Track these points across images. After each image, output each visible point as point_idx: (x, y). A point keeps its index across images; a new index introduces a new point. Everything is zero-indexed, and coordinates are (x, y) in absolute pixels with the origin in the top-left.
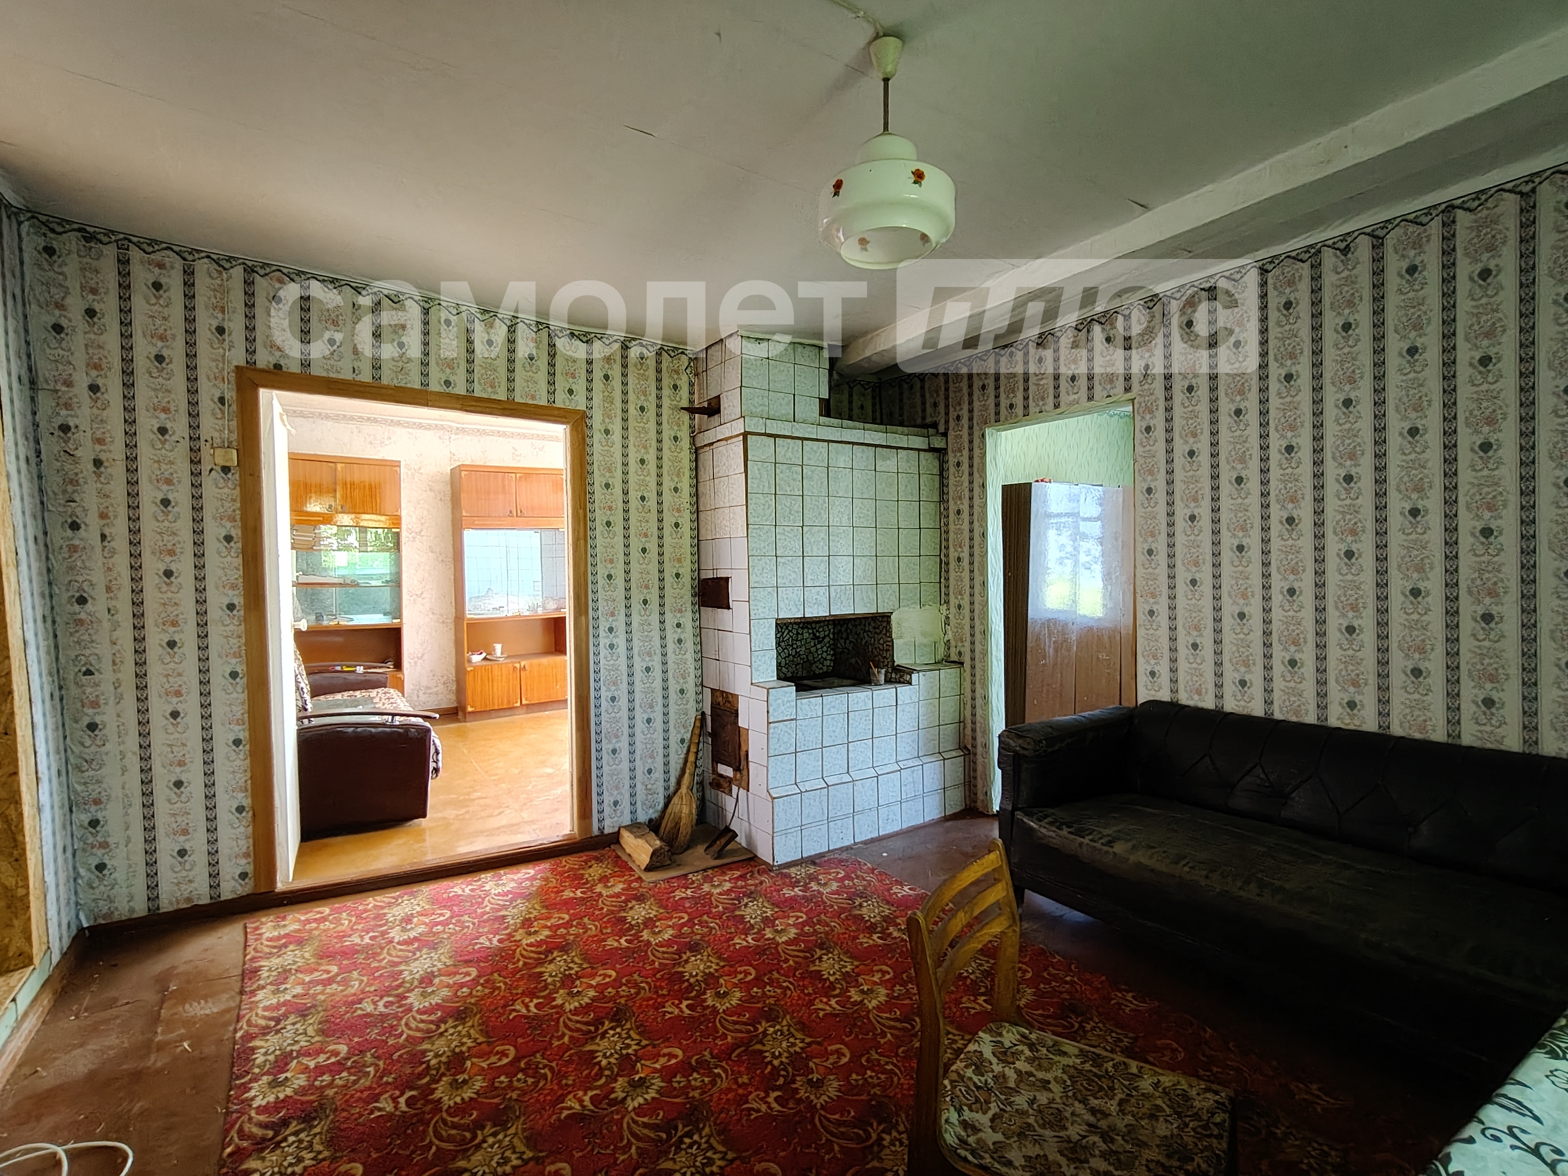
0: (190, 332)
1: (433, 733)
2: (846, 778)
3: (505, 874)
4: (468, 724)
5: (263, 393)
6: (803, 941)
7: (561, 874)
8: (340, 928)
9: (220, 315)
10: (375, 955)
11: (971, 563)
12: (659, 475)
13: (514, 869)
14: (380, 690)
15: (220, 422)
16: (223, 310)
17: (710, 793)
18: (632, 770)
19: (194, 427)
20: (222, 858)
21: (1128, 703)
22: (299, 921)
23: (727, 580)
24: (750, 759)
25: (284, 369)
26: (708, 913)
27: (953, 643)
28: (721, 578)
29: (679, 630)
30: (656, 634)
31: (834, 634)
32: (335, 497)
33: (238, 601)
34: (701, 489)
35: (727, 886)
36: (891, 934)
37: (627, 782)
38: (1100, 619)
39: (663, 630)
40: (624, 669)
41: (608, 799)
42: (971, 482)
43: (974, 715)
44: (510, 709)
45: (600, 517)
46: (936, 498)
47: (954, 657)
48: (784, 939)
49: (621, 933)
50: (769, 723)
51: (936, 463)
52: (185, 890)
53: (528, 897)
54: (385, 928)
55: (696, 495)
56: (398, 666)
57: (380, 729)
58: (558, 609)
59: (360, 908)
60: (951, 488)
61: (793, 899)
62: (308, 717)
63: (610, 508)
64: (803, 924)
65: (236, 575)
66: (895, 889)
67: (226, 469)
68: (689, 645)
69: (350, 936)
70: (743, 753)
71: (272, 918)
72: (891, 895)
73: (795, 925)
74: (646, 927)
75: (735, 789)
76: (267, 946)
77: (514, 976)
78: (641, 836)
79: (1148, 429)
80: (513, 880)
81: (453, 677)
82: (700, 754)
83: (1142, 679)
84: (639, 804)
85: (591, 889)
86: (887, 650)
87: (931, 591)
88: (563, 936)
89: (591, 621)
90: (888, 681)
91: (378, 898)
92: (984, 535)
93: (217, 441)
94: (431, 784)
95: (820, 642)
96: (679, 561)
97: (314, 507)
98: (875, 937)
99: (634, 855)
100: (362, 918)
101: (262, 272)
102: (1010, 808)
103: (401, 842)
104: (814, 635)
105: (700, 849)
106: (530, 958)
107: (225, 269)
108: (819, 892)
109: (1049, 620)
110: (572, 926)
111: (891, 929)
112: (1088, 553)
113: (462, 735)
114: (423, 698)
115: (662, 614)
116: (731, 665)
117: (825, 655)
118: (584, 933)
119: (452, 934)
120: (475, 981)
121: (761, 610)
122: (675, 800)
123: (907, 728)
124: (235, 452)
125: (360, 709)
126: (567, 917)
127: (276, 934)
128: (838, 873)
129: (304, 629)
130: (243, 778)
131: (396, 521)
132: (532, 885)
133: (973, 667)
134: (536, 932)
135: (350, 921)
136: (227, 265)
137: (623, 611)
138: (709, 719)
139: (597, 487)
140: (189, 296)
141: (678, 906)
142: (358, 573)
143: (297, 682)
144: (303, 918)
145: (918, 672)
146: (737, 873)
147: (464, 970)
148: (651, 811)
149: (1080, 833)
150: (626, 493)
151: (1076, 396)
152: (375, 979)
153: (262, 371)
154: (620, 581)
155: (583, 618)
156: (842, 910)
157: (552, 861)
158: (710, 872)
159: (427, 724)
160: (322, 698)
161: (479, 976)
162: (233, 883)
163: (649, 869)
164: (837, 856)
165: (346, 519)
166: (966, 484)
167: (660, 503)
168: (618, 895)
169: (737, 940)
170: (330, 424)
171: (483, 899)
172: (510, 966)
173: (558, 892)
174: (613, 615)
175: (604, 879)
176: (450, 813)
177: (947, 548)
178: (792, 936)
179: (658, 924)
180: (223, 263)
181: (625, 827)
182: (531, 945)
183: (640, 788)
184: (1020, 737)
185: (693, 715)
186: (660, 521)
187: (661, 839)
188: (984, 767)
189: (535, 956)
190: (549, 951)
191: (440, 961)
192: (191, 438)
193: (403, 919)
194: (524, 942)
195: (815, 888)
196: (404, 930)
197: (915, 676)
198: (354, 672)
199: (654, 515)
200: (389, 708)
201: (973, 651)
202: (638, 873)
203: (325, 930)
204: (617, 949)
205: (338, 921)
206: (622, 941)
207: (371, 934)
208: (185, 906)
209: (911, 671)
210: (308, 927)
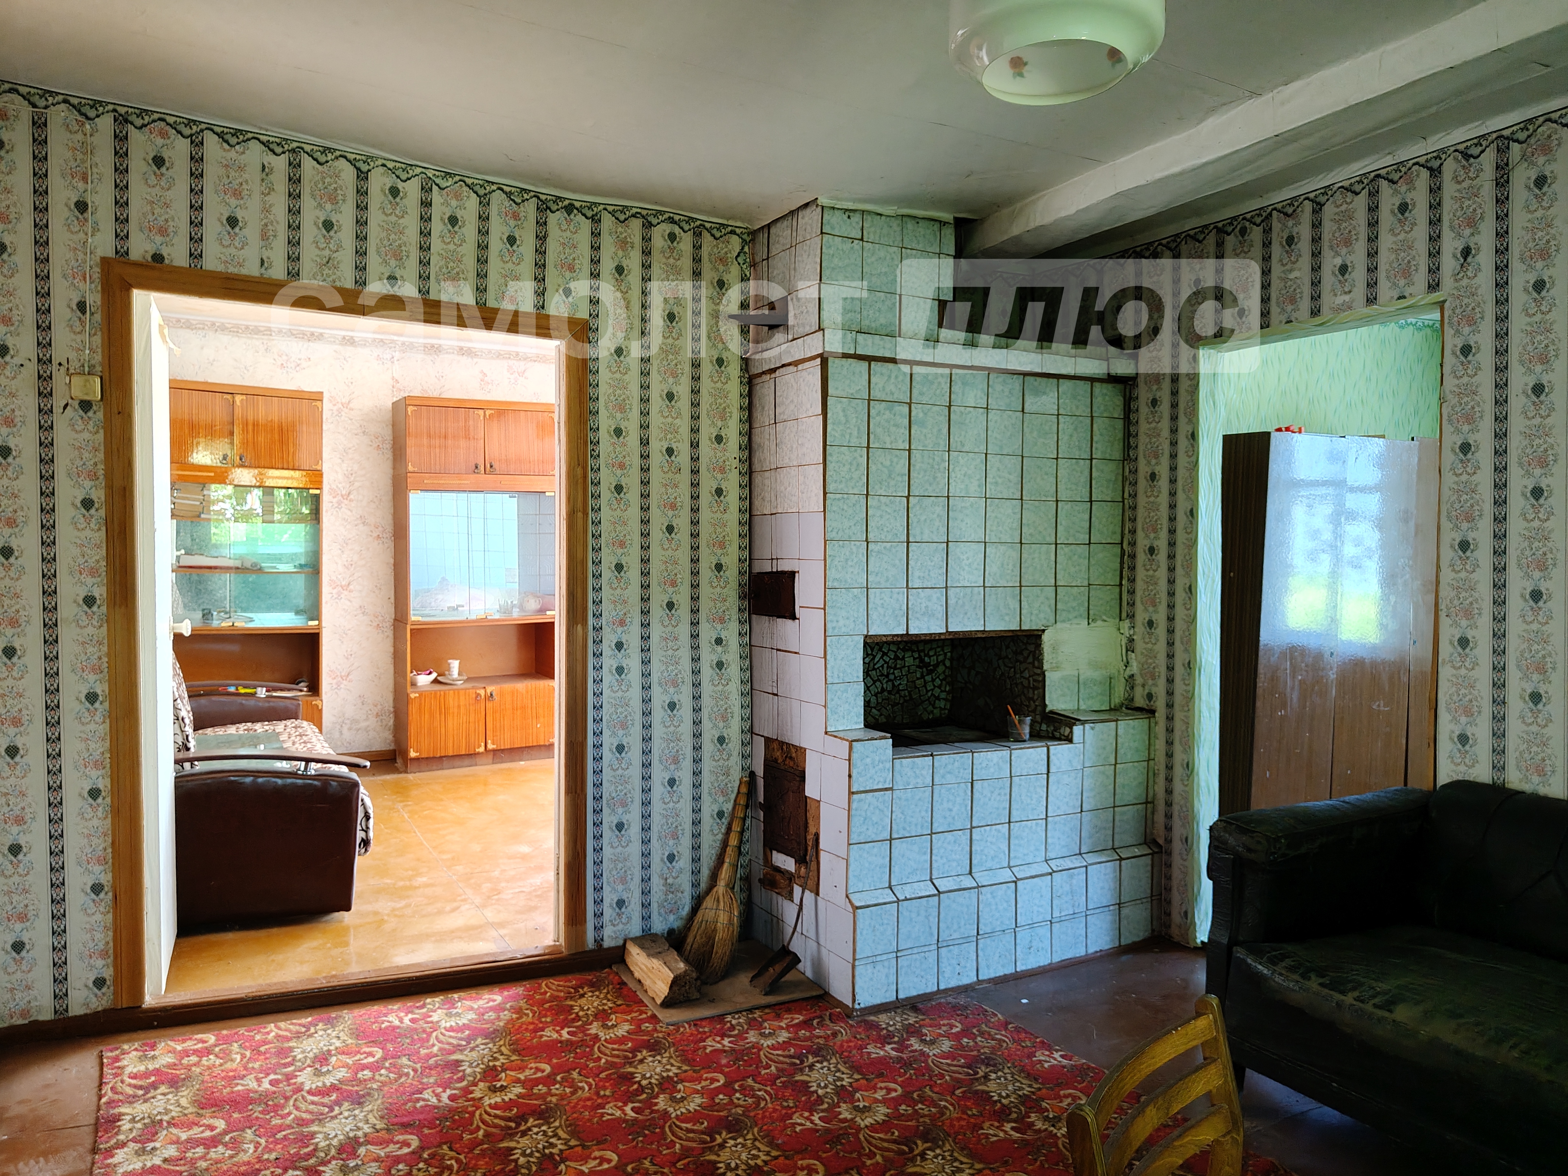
0: (41, 210)
1: (362, 789)
2: (968, 882)
3: (460, 999)
4: (410, 776)
5: (138, 296)
6: (896, 1127)
7: (542, 1003)
8: (229, 1065)
9: (81, 185)
10: (276, 1108)
11: (1171, 557)
12: (695, 418)
13: (473, 993)
14: (288, 722)
15: (79, 338)
16: (85, 179)
17: (760, 895)
18: (646, 855)
19: (44, 345)
20: (72, 954)
21: (1420, 783)
22: (173, 1051)
23: (792, 575)
24: (821, 846)
25: (166, 261)
26: (755, 1076)
27: (1139, 680)
28: (783, 573)
29: (719, 649)
30: (685, 654)
31: (951, 660)
32: (232, 443)
33: (100, 592)
34: (756, 439)
35: (784, 1036)
36: (1032, 1124)
37: (637, 873)
38: (1374, 647)
39: (695, 648)
40: (636, 705)
41: (609, 897)
42: (1174, 431)
43: (1169, 792)
44: (470, 756)
45: (607, 478)
46: (1117, 455)
47: (1140, 701)
48: (869, 1121)
49: (628, 1098)
50: (851, 793)
51: (1119, 401)
52: (21, 999)
53: (491, 1035)
54: (292, 1068)
55: (749, 447)
56: (314, 688)
57: (289, 781)
58: (542, 611)
59: (258, 1037)
60: (1143, 440)
61: (882, 1061)
62: (191, 760)
63: (622, 466)
64: (897, 1102)
65: (98, 556)
66: (1040, 1056)
67: (85, 405)
68: (734, 670)
69: (243, 1077)
70: (810, 837)
71: (136, 1045)
72: (1033, 1064)
73: (885, 1101)
74: (663, 1090)
75: (797, 890)
76: (130, 1085)
77: (471, 1150)
78: (656, 955)
79: (1466, 350)
80: (472, 1009)
81: (389, 705)
82: (747, 835)
83: (1445, 746)
84: (654, 906)
85: (583, 1029)
86: (1035, 688)
87: (1105, 598)
88: (542, 1097)
89: (591, 634)
90: (1036, 735)
91: (282, 1025)
92: (1192, 513)
93: (74, 365)
94: (359, 862)
95: (930, 672)
96: (722, 545)
97: (203, 456)
98: (1008, 1127)
99: (647, 983)
100: (260, 1053)
101: (139, 122)
102: (1225, 941)
103: (314, 944)
104: (922, 661)
105: (743, 979)
106: (496, 1126)
107: (88, 118)
108: (922, 1053)
109: (1293, 649)
110: (555, 1082)
111: (1033, 1117)
112: (1358, 543)
113: (401, 791)
114: (347, 735)
115: (695, 624)
116: (795, 704)
117: (937, 691)
118: (573, 1093)
119: (384, 1084)
120: (416, 1155)
121: (841, 623)
122: (708, 902)
123: (1064, 809)
124: (98, 380)
125: (261, 750)
126: (548, 1069)
127: (142, 1068)
128: (952, 1026)
129: (187, 632)
130: (101, 844)
131: (316, 477)
132: (498, 1018)
133: (1170, 718)
134: (503, 1088)
135: (243, 1056)
136: (92, 113)
137: (637, 619)
138: (761, 783)
139: (604, 435)
140: (40, 159)
141: (710, 1062)
142: (261, 551)
143: (176, 708)
144: (179, 1048)
145: (1084, 723)
146: (799, 1018)
147: (401, 1138)
148: (672, 918)
149: (1337, 986)
150: (645, 442)
151: (1347, 298)
152: (276, 1142)
153: (136, 264)
154: (633, 574)
155: (579, 627)
156: (958, 1083)
157: (528, 984)
158: (757, 1014)
159: (354, 776)
160: (209, 731)
161: (422, 1148)
162: (85, 992)
163: (668, 1003)
164: (950, 999)
165: (244, 476)
166: (1166, 433)
167: (695, 459)
168: (621, 1041)
169: (796, 1119)
170: (225, 338)
171: (429, 1035)
172: (467, 1137)
173: (535, 1031)
174: (622, 623)
175: (602, 1016)
176: (384, 906)
177: (1133, 532)
178: (880, 1118)
179: (680, 1086)
180: (86, 110)
181: (632, 939)
182: (495, 1107)
183: (656, 884)
184: (1243, 831)
185: (736, 775)
186: (695, 485)
187: (686, 961)
188: (1185, 874)
189: (502, 1123)
190: (521, 1118)
191: (367, 1122)
192: (39, 360)
193: (316, 1057)
194: (487, 1101)
195: (916, 1047)
196: (318, 1073)
197: (1077, 730)
198: (253, 695)
199: (685, 477)
200: (300, 750)
201: (1170, 693)
202: (652, 1009)
203: (209, 1068)
204: (619, 1120)
205: (226, 1055)
206: (628, 1109)
207: (272, 1077)
208: (21, 1022)
209: (1071, 721)
210: (185, 1061)
